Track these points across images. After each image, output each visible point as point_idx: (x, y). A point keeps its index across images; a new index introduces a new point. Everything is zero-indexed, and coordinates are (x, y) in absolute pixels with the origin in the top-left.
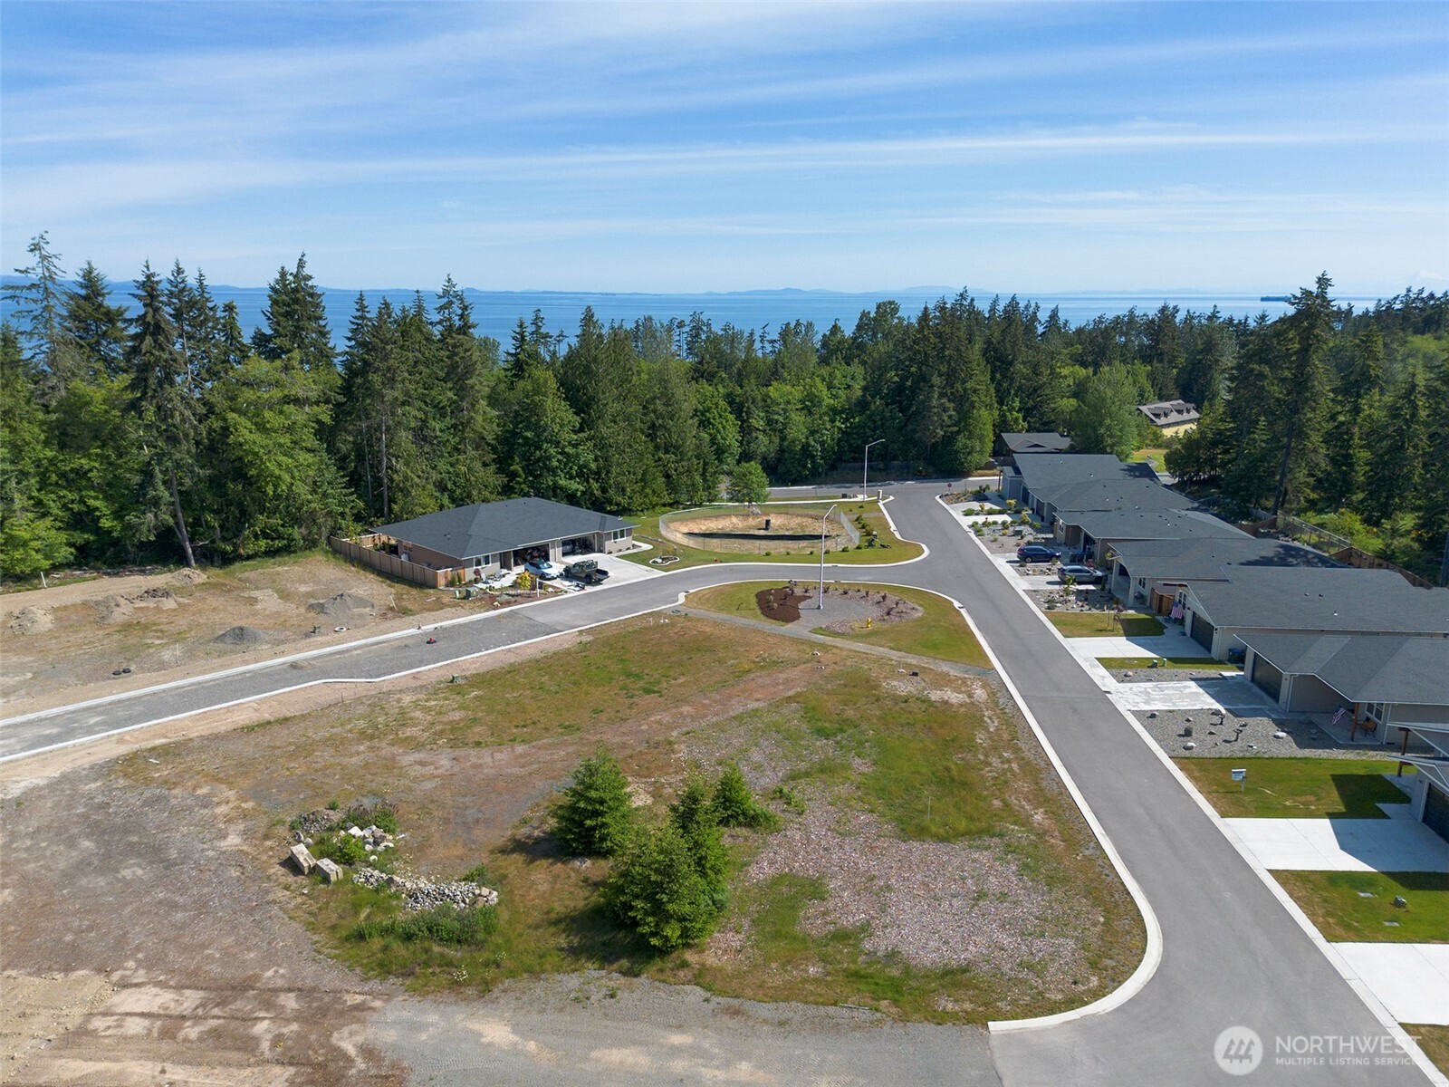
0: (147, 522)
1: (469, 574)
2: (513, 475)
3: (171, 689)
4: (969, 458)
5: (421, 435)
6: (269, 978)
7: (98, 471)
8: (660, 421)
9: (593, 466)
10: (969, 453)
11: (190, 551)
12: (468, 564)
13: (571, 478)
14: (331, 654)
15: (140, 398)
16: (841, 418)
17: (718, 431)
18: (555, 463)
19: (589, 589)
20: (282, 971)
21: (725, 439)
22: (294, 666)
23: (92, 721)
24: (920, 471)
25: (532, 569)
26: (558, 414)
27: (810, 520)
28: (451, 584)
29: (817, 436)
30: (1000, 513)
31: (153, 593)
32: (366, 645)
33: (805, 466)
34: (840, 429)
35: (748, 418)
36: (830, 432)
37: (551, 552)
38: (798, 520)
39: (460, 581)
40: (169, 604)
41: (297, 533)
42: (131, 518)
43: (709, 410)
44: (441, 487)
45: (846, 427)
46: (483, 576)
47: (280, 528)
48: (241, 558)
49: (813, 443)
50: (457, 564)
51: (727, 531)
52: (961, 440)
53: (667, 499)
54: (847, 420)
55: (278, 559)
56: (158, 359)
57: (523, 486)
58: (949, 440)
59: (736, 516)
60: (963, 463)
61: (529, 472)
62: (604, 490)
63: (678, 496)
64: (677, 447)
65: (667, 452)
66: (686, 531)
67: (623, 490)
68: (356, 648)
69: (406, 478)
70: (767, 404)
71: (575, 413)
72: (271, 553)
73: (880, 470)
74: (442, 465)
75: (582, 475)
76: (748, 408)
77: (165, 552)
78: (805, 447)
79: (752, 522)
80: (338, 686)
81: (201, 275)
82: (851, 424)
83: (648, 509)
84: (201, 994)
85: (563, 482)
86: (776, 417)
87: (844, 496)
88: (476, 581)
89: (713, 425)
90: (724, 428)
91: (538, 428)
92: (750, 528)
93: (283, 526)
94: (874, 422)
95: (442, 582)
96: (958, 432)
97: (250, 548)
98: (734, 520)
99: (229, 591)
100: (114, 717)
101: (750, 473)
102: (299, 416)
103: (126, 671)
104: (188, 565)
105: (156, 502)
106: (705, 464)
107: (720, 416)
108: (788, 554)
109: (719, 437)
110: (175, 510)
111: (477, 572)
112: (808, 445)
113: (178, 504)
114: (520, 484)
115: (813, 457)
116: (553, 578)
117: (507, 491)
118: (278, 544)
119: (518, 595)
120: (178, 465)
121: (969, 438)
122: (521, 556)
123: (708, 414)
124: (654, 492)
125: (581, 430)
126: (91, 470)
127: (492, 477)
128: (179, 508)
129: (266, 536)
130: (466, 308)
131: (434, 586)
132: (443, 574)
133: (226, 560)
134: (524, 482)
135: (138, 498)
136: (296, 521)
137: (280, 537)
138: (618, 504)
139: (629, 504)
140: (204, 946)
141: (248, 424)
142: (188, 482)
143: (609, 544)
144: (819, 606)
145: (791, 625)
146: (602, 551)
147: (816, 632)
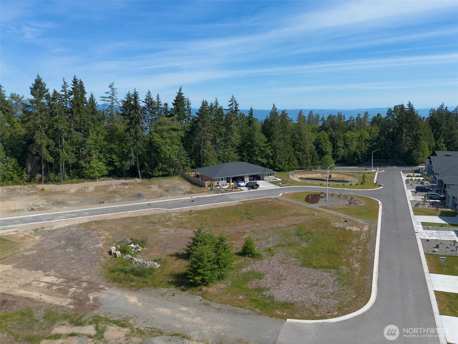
0: (128, 164)
1: (215, 183)
2: (244, 156)
4: (418, 158)
5: (214, 141)
6: (84, 278)
7: (117, 148)
8: (297, 141)
9: (271, 154)
10: (418, 157)
11: (140, 173)
12: (216, 180)
13: (263, 158)
14: (162, 202)
15: (130, 128)
16: (369, 143)
17: (323, 146)
18: (257, 153)
19: (252, 190)
20: (88, 277)
21: (326, 150)
22: (149, 204)
24: (399, 163)
25: (236, 183)
26: (260, 138)
27: (347, 176)
28: (209, 186)
29: (359, 149)
30: (421, 177)
31: (124, 184)
32: (173, 201)
33: (355, 160)
34: (368, 147)
35: (337, 143)
36: (365, 148)
37: (245, 179)
38: (342, 176)
39: (212, 185)
40: (127, 187)
41: (171, 170)
42: (123, 162)
43: (321, 139)
44: (219, 158)
45: (371, 146)
46: (220, 184)
47: (167, 168)
48: (154, 176)
49: (358, 152)
50: (212, 180)
51: (315, 178)
52: (415, 152)
53: (298, 167)
54: (371, 144)
55: (165, 178)
56: (135, 116)
57: (246, 160)
58: (410, 152)
59: (320, 173)
60: (415, 160)
61: (248, 155)
62: (274, 163)
63: (302, 166)
64: (303, 150)
65: (299, 151)
66: (300, 177)
67: (281, 163)
68: (170, 201)
69: (208, 155)
70: (344, 139)
71: (266, 137)
72: (163, 176)
73: (384, 162)
74: (220, 152)
75: (267, 157)
76: (337, 139)
77: (132, 173)
78: (355, 153)
79: (325, 176)
80: (158, 210)
81: (158, 95)
82: (373, 145)
83: (290, 170)
84: (64, 280)
85: (259, 159)
86: (348, 143)
87: (366, 170)
88: (217, 186)
89: (322, 145)
90: (326, 146)
91: (252, 141)
93: (168, 168)
94: (381, 144)
95: (207, 185)
96: (414, 149)
97: (157, 174)
98: (319, 175)
99: (145, 185)
101: (328, 159)
102: (174, 134)
103: (103, 202)
104: (138, 177)
105: (131, 158)
106: (313, 156)
107: (325, 142)
109: (324, 148)
110: (136, 161)
111: (218, 183)
112: (356, 152)
113: (137, 159)
114: (245, 159)
115: (358, 156)
116: (242, 186)
117: (241, 160)
118: (165, 173)
119: (227, 190)
120: (138, 147)
121: (418, 152)
122: (235, 179)
123: (320, 141)
124: (293, 164)
125: (268, 143)
126: (115, 148)
127: (236, 156)
128: (138, 160)
129: (163, 171)
130: (237, 105)
131: (204, 187)
132: (207, 183)
133: (150, 177)
134: (247, 159)
135: (124, 157)
136: (172, 166)
137: (167, 171)
138: (279, 168)
139: (283, 168)
140: (74, 269)
141: (158, 136)
142: (140, 153)
143: (266, 178)
144: (327, 200)
145: (313, 205)
146: (263, 180)
147: (320, 207)
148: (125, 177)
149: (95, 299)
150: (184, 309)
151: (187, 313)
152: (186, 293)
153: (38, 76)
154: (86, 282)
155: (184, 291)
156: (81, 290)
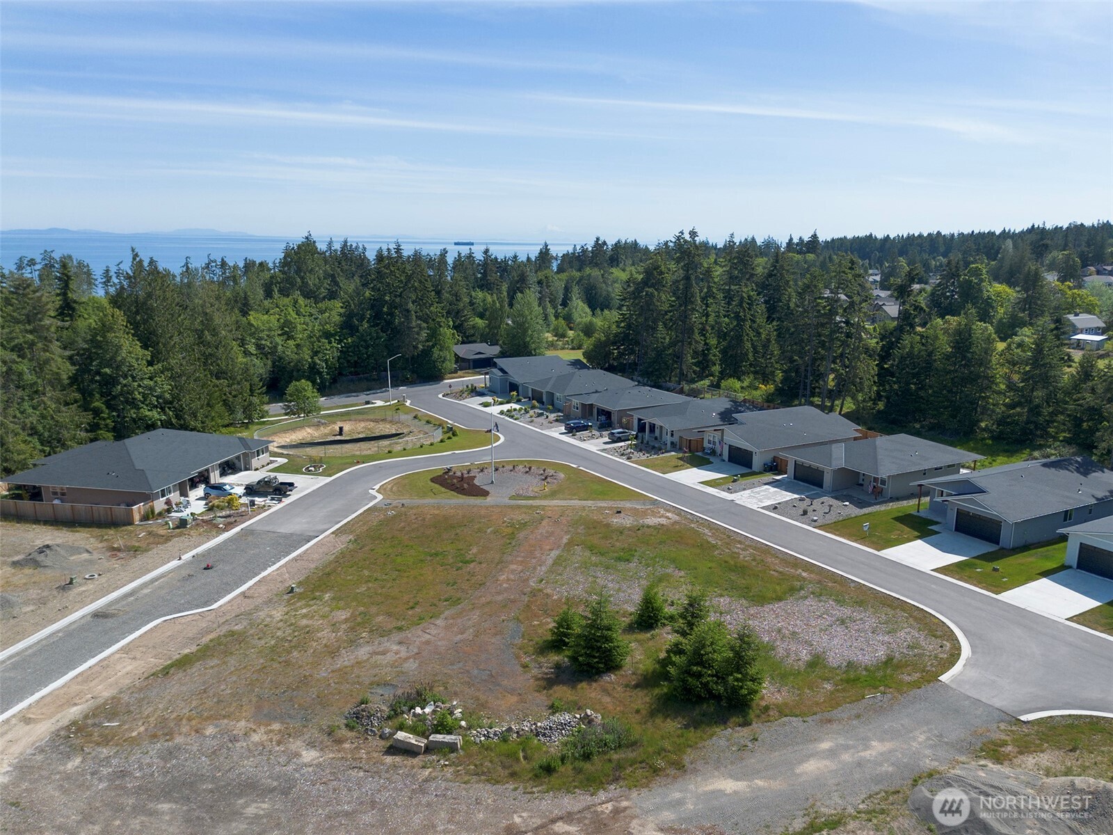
4: (444, 365)
10: (443, 362)
13: (152, 408)
18: (137, 396)
24: (408, 379)
34: (338, 348)
36: (331, 352)
38: (363, 424)
44: (29, 431)
45: (342, 347)
49: (318, 362)
51: (309, 440)
52: (436, 352)
53: (228, 420)
54: (341, 341)
58: (427, 353)
60: (440, 370)
63: (235, 416)
73: (374, 380)
74: (27, 408)
75: (159, 405)
78: (312, 366)
79: (327, 429)
82: (345, 343)
85: (146, 413)
86: (263, 342)
87: (368, 403)
91: (114, 364)
92: (328, 435)
94: (365, 341)
96: (433, 346)
98: (309, 430)
108: (405, 449)
112: (315, 364)
115: (320, 373)
117: (94, 428)
121: (440, 350)
124: (219, 415)
125: (152, 362)
127: (77, 416)
143: (254, 462)
146: (247, 469)
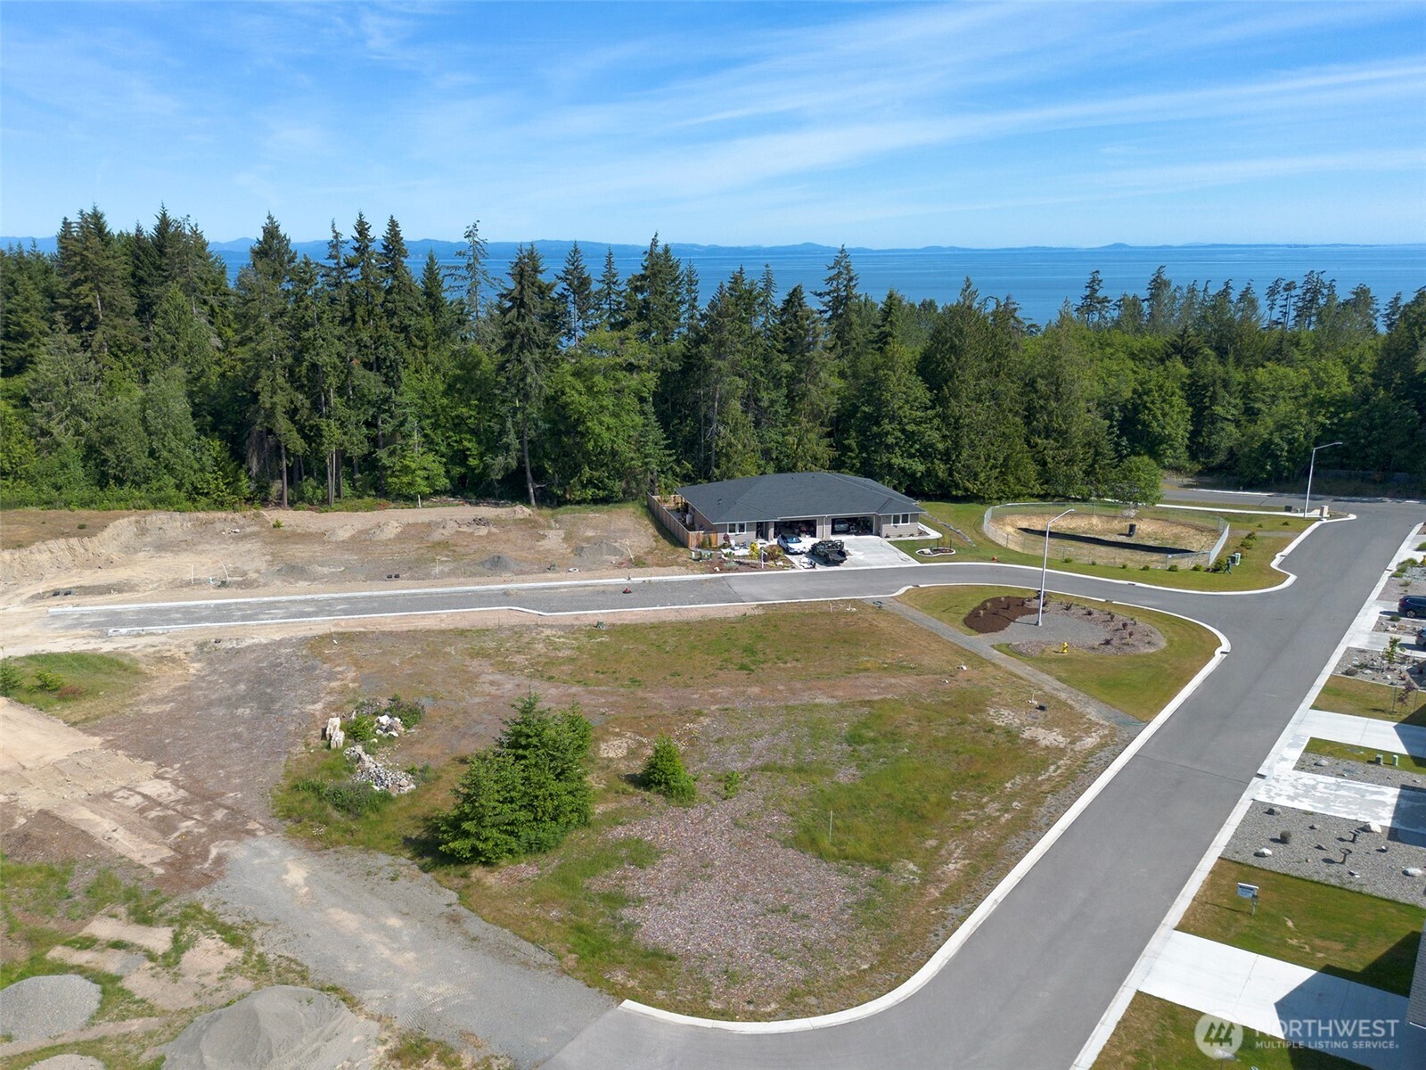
0: (499, 464)
1: (719, 538)
2: (849, 449)
3: (409, 595)
5: (750, 401)
6: (228, 798)
7: (476, 418)
8: (1042, 402)
9: (940, 446)
11: (532, 491)
12: (721, 528)
13: (911, 456)
14: (544, 588)
15: (508, 361)
16: (1328, 411)
17: (1155, 417)
18: (890, 440)
19: (820, 568)
20: (239, 795)
21: (1164, 428)
22: (506, 593)
23: (339, 608)
25: (782, 542)
26: (905, 392)
27: (1192, 532)
28: (701, 546)
29: (1284, 432)
31: (479, 522)
32: (570, 586)
33: (1263, 468)
34: (1322, 425)
35: (1212, 404)
36: (1306, 426)
37: (819, 528)
38: (1176, 530)
39: (710, 544)
40: (483, 531)
41: (618, 486)
42: (487, 459)
43: (1148, 392)
44: (766, 453)
45: (1331, 424)
46: (733, 543)
47: (606, 480)
48: (567, 502)
49: (1277, 440)
50: (710, 528)
53: (1038, 489)
54: (1336, 414)
55: (600, 507)
56: (518, 330)
57: (854, 461)
59: (1100, 516)
61: (863, 448)
62: (951, 475)
63: (1050, 487)
64: (1061, 433)
65: (1047, 437)
66: (1025, 525)
67: (976, 476)
68: (565, 587)
69: (730, 445)
70: (1246, 392)
71: (927, 388)
72: (596, 501)
73: (1375, 482)
74: (773, 434)
75: (926, 453)
76: (1214, 392)
77: (512, 489)
78: (1267, 446)
79: (1116, 525)
80: (516, 613)
81: (611, 254)
82: (1340, 420)
83: (1008, 498)
84: (186, 794)
85: (897, 461)
86: (1257, 405)
87: (1288, 509)
88: (724, 546)
89: (1150, 410)
90: (1164, 415)
91: (879, 404)
92: (1111, 532)
93: (608, 478)
94: (1373, 419)
95: (693, 542)
97: (578, 495)
98: (1095, 520)
99: (533, 527)
100: (354, 607)
101: (1138, 469)
102: (633, 381)
103: (397, 576)
104: (527, 503)
105: (507, 448)
106: (1097, 454)
107: (1164, 401)
108: (1094, 564)
109: (1155, 424)
110: (523, 456)
111: (726, 538)
112: (1271, 441)
113: (526, 451)
114: (852, 458)
116: (796, 554)
117: (837, 465)
118: (601, 493)
119: (745, 564)
120: (527, 418)
122: (786, 529)
123: (1145, 398)
124: (1018, 479)
125: (933, 408)
126: (470, 418)
127: (823, 450)
128: (526, 454)
129: (596, 486)
130: (851, 279)
131: (685, 546)
132: (694, 537)
133: (560, 502)
134: (857, 457)
135: (492, 444)
136: (620, 475)
137: (604, 489)
138: (966, 490)
139: (979, 490)
141: (580, 386)
142: (533, 433)
143: (886, 528)
144: (1037, 624)
145: (981, 636)
146: (879, 534)
147: (998, 648)
148: (495, 497)
149: (220, 860)
150: (394, 922)
151: (392, 935)
152: (427, 877)
153: (269, 217)
154: (227, 808)
155: (426, 872)
156: (202, 830)
